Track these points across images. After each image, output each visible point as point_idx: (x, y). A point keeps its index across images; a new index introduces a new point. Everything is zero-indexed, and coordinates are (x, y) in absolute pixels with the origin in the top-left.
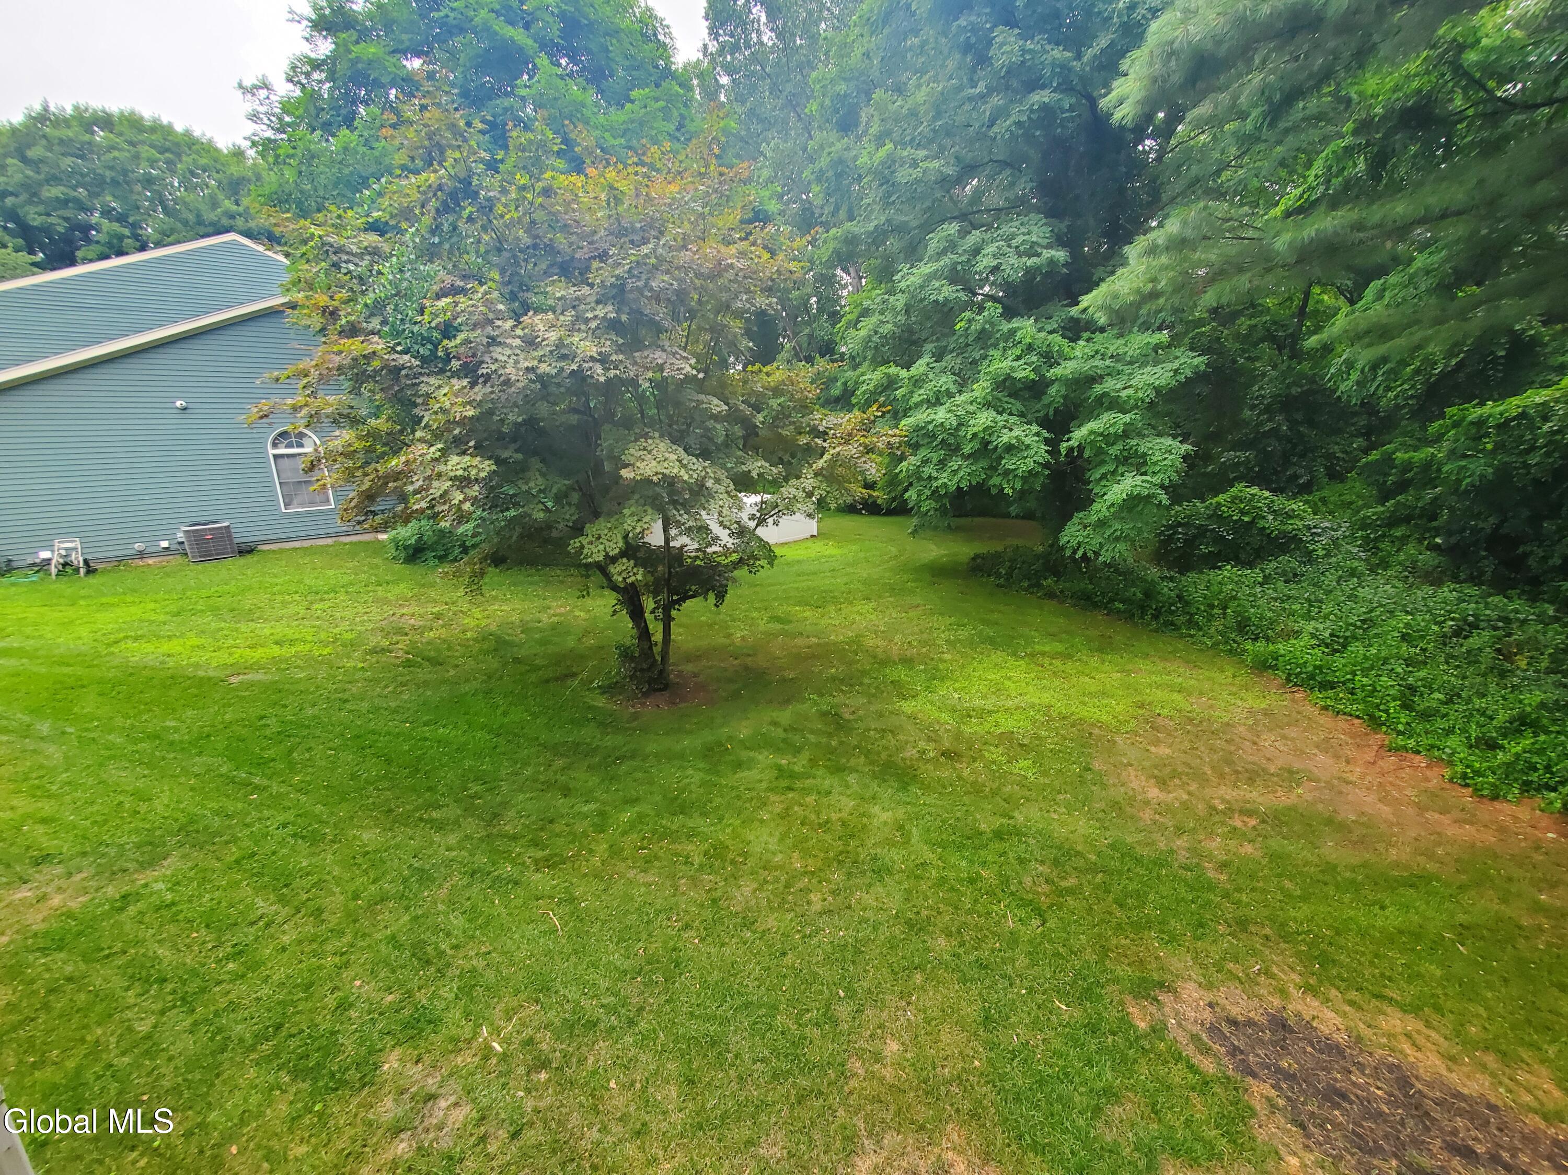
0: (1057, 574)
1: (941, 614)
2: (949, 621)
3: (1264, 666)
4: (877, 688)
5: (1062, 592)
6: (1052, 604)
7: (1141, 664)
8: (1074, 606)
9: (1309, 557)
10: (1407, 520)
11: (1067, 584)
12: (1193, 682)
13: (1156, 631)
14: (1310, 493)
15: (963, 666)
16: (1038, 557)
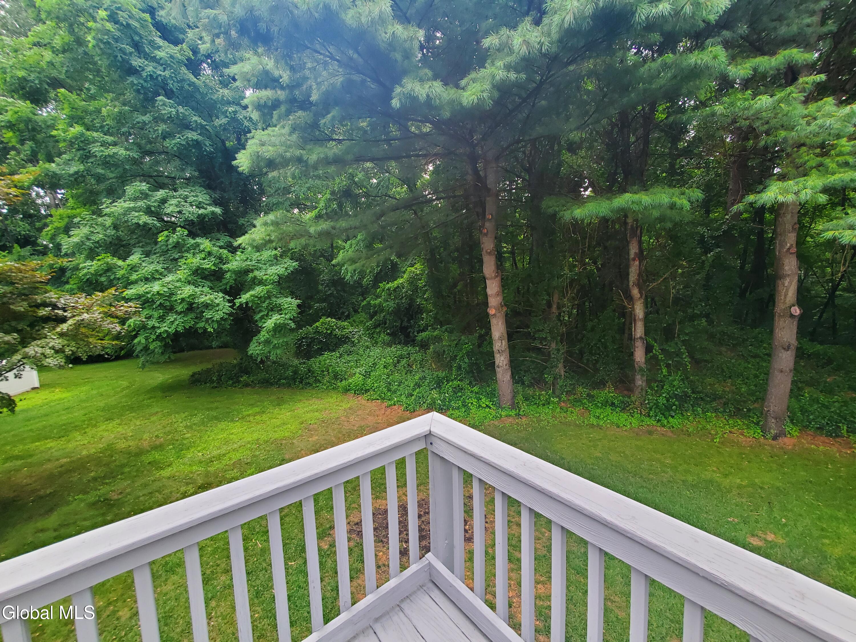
0: (247, 373)
1: (178, 413)
2: (183, 415)
3: (347, 390)
4: (137, 471)
5: (252, 382)
6: (249, 389)
7: (299, 405)
8: (260, 387)
9: (353, 344)
10: (379, 325)
11: (255, 377)
12: (321, 406)
13: (303, 389)
14: (349, 319)
15: (201, 437)
16: (234, 366)
